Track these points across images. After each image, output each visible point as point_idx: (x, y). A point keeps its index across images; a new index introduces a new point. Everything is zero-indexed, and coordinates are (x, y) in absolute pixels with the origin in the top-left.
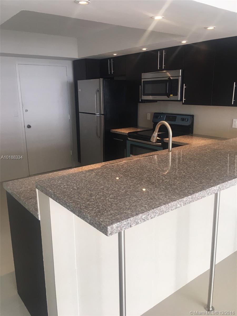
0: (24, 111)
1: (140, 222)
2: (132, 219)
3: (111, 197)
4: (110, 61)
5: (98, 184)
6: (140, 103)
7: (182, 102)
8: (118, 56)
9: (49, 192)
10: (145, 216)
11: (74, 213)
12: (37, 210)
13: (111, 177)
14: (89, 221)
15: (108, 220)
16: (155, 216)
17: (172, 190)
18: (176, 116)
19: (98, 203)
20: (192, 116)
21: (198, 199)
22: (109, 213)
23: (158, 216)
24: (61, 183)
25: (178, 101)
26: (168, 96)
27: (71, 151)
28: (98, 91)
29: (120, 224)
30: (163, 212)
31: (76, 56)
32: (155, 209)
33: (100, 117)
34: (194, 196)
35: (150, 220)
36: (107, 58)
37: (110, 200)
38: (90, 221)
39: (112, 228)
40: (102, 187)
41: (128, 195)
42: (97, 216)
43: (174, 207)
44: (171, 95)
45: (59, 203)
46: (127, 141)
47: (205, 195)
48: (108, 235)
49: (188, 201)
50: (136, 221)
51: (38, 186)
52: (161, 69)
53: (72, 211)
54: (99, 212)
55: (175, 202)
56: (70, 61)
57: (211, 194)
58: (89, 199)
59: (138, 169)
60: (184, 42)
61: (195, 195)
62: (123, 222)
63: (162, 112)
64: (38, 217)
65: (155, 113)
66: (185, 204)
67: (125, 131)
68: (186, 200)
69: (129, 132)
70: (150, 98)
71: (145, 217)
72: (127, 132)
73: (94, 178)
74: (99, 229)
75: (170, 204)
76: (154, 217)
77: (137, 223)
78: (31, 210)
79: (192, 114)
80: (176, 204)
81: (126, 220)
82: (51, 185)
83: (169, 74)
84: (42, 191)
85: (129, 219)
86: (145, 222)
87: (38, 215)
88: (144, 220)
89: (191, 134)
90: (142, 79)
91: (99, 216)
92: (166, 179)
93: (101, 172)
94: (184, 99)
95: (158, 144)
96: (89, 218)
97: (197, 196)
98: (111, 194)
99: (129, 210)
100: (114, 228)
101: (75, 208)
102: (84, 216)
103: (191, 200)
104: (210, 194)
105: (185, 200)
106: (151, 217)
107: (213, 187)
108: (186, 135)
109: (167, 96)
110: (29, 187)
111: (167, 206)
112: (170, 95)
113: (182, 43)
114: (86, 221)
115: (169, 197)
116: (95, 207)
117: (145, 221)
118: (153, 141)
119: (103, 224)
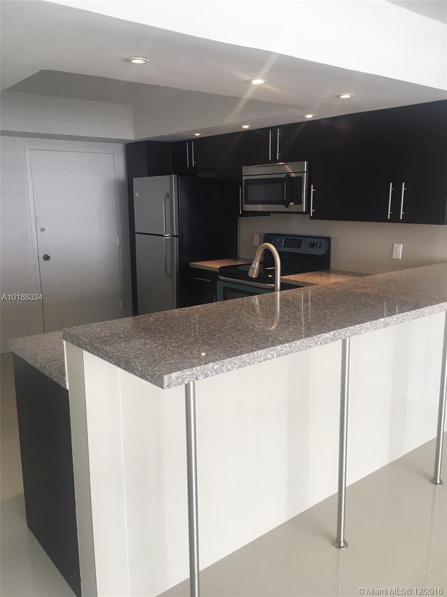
0: (39, 229)
1: (211, 375)
2: (198, 368)
3: (173, 345)
4: (190, 145)
5: (157, 331)
6: (241, 218)
7: (309, 215)
8: (202, 137)
9: (83, 342)
10: (218, 366)
11: (119, 366)
12: (64, 375)
13: (178, 323)
14: (139, 374)
15: (165, 369)
16: (233, 368)
17: (263, 338)
18: (301, 240)
19: (154, 352)
20: (328, 239)
21: (300, 350)
22: (168, 362)
23: (237, 368)
24: (101, 331)
25: (303, 213)
26: (287, 205)
27: (122, 301)
28: (168, 195)
29: (182, 374)
30: (245, 364)
31: (130, 136)
32: (233, 358)
33: (172, 241)
34: (294, 345)
35: (226, 374)
36: (185, 141)
37: (171, 349)
38: (141, 373)
39: (170, 378)
40: (162, 335)
41: (199, 343)
42: (150, 365)
43: (262, 357)
44: (292, 204)
45: (98, 355)
46: (218, 281)
47: (311, 345)
48: (165, 387)
49: (284, 351)
50: (205, 372)
51: (65, 335)
52: (274, 160)
53: (116, 364)
54: (154, 361)
55: (264, 351)
56: (119, 144)
57: (321, 344)
58: (142, 348)
59: (220, 313)
60: (309, 117)
61: (296, 343)
62: (186, 372)
63: (278, 232)
64: (66, 385)
65: (266, 234)
66: (279, 355)
67: (214, 265)
68: (281, 349)
69: (222, 266)
70: (260, 208)
71: (217, 368)
72: (218, 267)
73: (151, 324)
74: (153, 382)
75: (255, 353)
76: (232, 370)
77: (206, 376)
78: (54, 376)
79: (327, 235)
80: (265, 354)
81: (191, 369)
82: (86, 333)
83: (288, 168)
84: (72, 343)
85: (194, 368)
86: (218, 375)
87: (65, 382)
88: (216, 372)
89: (327, 269)
90: (244, 177)
91: (153, 365)
92: (260, 325)
93: (163, 317)
94: (312, 211)
95: (270, 285)
96: (140, 368)
97: (297, 345)
98: (174, 343)
99: (197, 359)
100: (173, 379)
101: (120, 359)
102: (132, 368)
103: (288, 350)
104: (319, 343)
105: (279, 348)
106: (226, 368)
107: (324, 334)
108: (318, 272)
109: (285, 206)
110: (50, 346)
111: (252, 355)
112: (289, 204)
113: (307, 118)
114: (136, 374)
115: (256, 344)
116: (149, 357)
117: (218, 373)
118: (253, 275)
119: (157, 373)
